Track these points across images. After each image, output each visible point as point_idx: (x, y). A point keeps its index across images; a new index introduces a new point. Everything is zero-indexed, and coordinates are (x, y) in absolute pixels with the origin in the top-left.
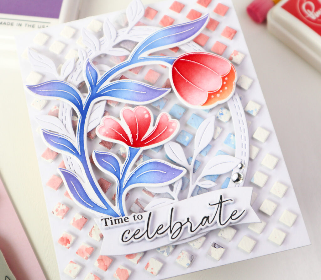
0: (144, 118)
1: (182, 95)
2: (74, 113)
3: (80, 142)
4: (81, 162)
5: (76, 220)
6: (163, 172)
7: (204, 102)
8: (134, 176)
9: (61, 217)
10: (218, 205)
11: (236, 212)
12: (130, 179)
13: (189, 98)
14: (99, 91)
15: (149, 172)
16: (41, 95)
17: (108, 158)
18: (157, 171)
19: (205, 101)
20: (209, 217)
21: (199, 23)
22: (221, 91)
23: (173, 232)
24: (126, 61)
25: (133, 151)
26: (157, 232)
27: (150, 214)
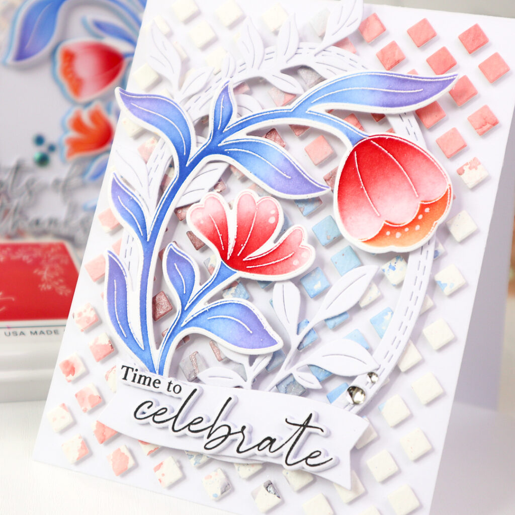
0: (266, 221)
1: (341, 209)
2: (172, 165)
3: (157, 219)
4: (143, 254)
6: (248, 329)
7: (369, 238)
8: (206, 314)
9: (81, 328)
10: (299, 427)
11: (318, 453)
12: (198, 316)
13: (351, 218)
14: (223, 143)
15: (229, 319)
16: (135, 114)
17: (184, 265)
18: (241, 323)
19: (373, 236)
20: (275, 440)
21: (434, 86)
22: (407, 229)
23: (212, 438)
24: (288, 107)
25: (224, 272)
26: (189, 425)
27: (195, 391)
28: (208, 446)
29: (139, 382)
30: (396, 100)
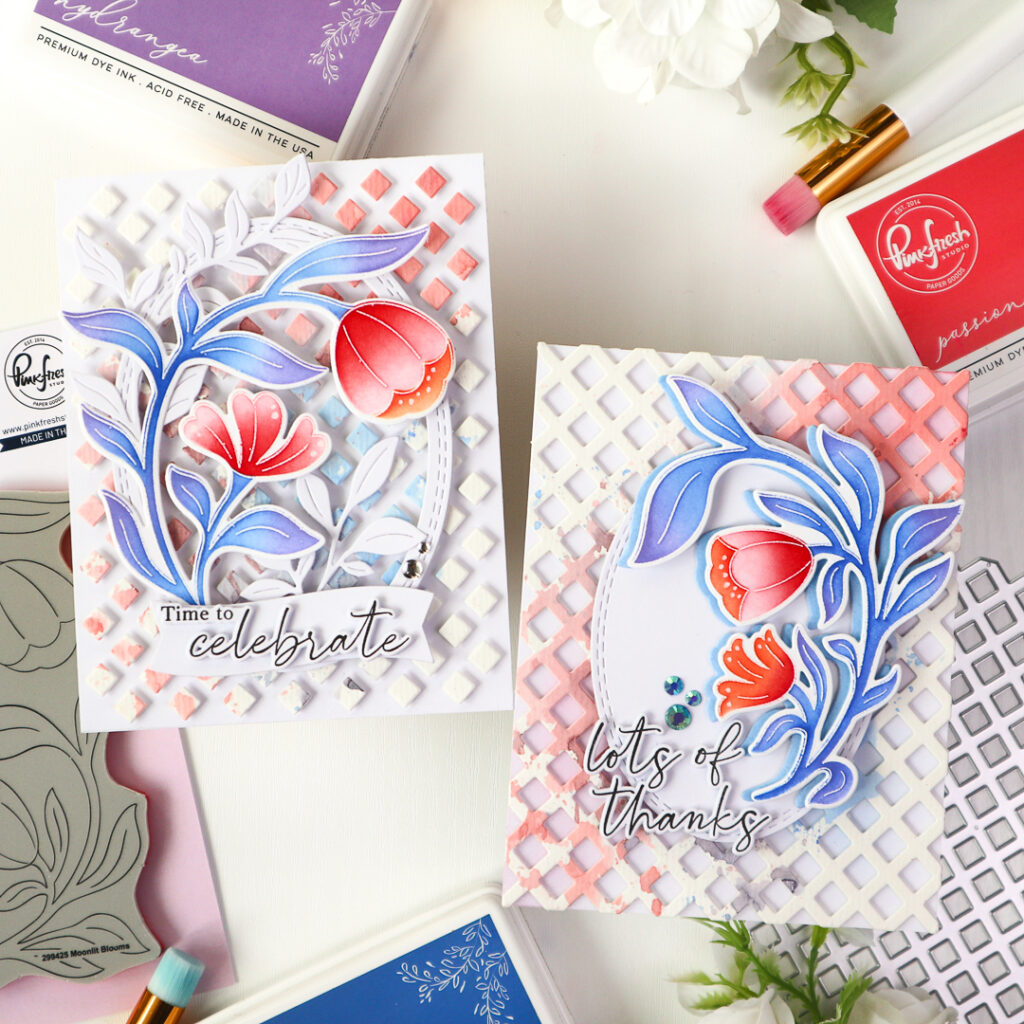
0: (269, 419)
1: (346, 388)
2: (145, 380)
3: (147, 443)
4: (143, 485)
5: (120, 589)
6: (283, 534)
7: (383, 412)
8: (233, 530)
9: (96, 579)
10: (366, 617)
11: (393, 637)
12: (224, 534)
13: (358, 396)
14: (196, 346)
15: (260, 529)
16: (88, 335)
17: (193, 485)
18: (275, 529)
19: (387, 407)
20: (346, 637)
21: (406, 243)
22: (418, 394)
23: (280, 652)
24: (258, 293)
25: (240, 482)
26: (252, 647)
27: (248, 611)
28: (279, 662)
29: (185, 619)
30: (372, 264)
